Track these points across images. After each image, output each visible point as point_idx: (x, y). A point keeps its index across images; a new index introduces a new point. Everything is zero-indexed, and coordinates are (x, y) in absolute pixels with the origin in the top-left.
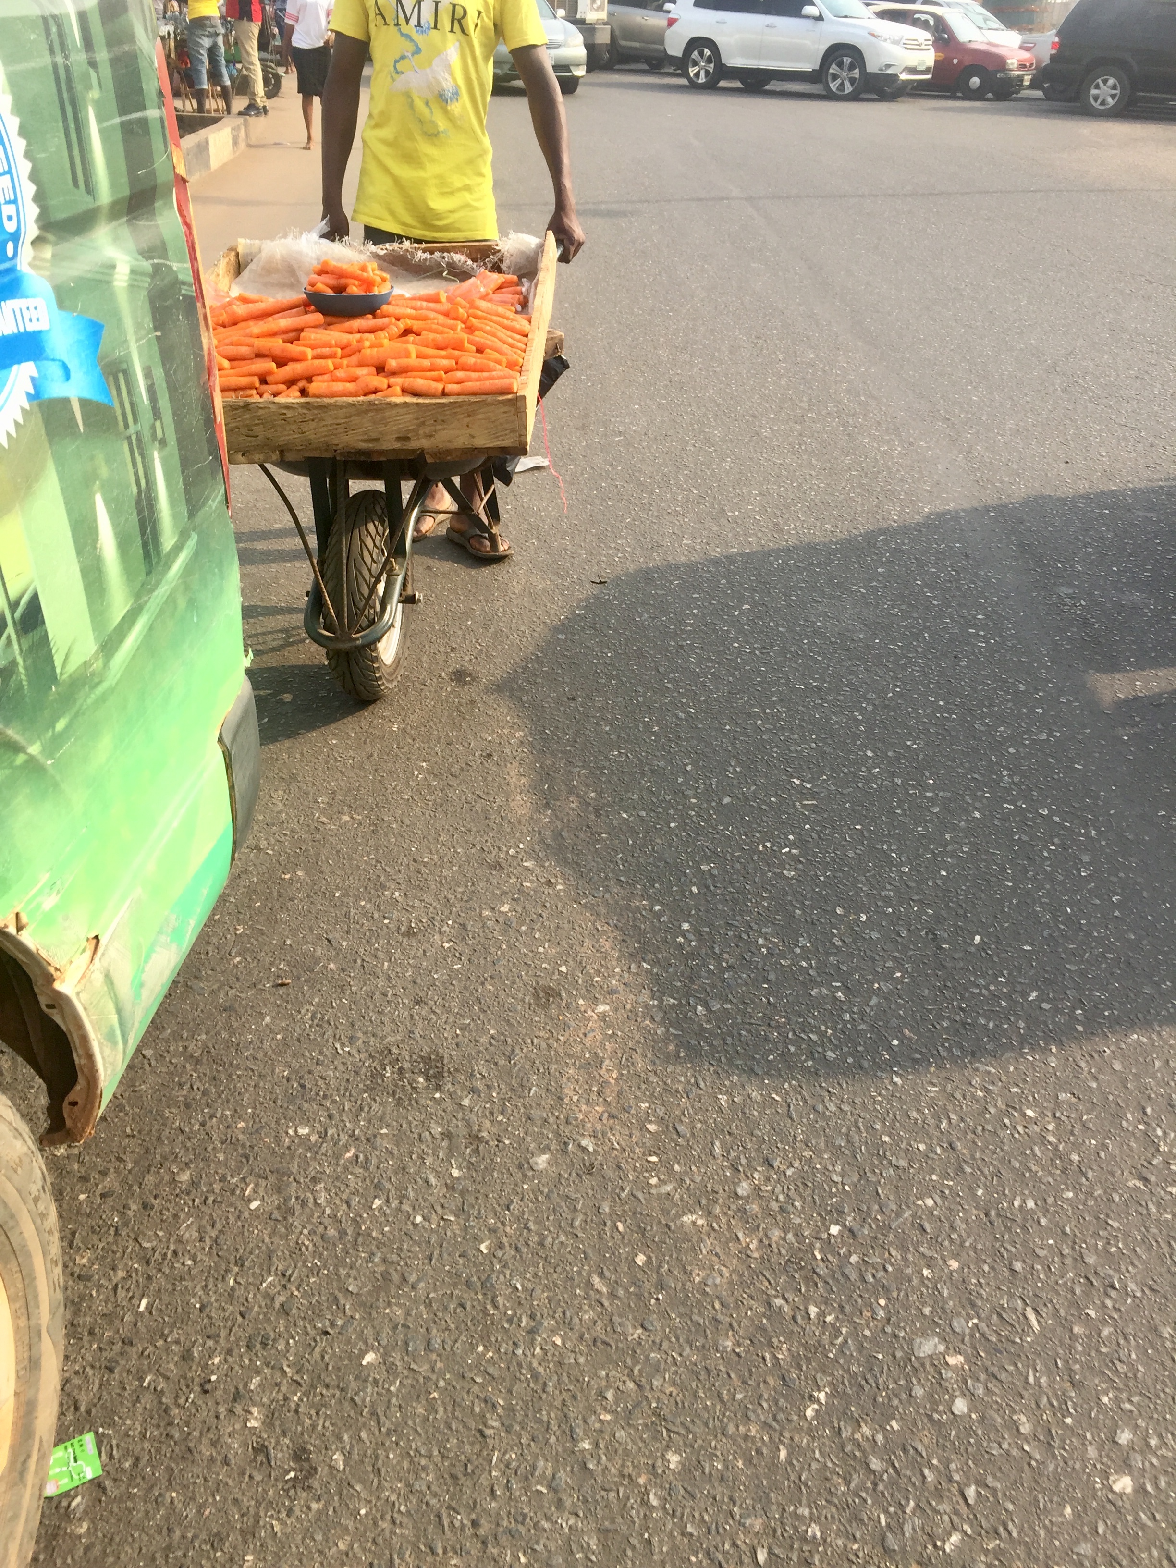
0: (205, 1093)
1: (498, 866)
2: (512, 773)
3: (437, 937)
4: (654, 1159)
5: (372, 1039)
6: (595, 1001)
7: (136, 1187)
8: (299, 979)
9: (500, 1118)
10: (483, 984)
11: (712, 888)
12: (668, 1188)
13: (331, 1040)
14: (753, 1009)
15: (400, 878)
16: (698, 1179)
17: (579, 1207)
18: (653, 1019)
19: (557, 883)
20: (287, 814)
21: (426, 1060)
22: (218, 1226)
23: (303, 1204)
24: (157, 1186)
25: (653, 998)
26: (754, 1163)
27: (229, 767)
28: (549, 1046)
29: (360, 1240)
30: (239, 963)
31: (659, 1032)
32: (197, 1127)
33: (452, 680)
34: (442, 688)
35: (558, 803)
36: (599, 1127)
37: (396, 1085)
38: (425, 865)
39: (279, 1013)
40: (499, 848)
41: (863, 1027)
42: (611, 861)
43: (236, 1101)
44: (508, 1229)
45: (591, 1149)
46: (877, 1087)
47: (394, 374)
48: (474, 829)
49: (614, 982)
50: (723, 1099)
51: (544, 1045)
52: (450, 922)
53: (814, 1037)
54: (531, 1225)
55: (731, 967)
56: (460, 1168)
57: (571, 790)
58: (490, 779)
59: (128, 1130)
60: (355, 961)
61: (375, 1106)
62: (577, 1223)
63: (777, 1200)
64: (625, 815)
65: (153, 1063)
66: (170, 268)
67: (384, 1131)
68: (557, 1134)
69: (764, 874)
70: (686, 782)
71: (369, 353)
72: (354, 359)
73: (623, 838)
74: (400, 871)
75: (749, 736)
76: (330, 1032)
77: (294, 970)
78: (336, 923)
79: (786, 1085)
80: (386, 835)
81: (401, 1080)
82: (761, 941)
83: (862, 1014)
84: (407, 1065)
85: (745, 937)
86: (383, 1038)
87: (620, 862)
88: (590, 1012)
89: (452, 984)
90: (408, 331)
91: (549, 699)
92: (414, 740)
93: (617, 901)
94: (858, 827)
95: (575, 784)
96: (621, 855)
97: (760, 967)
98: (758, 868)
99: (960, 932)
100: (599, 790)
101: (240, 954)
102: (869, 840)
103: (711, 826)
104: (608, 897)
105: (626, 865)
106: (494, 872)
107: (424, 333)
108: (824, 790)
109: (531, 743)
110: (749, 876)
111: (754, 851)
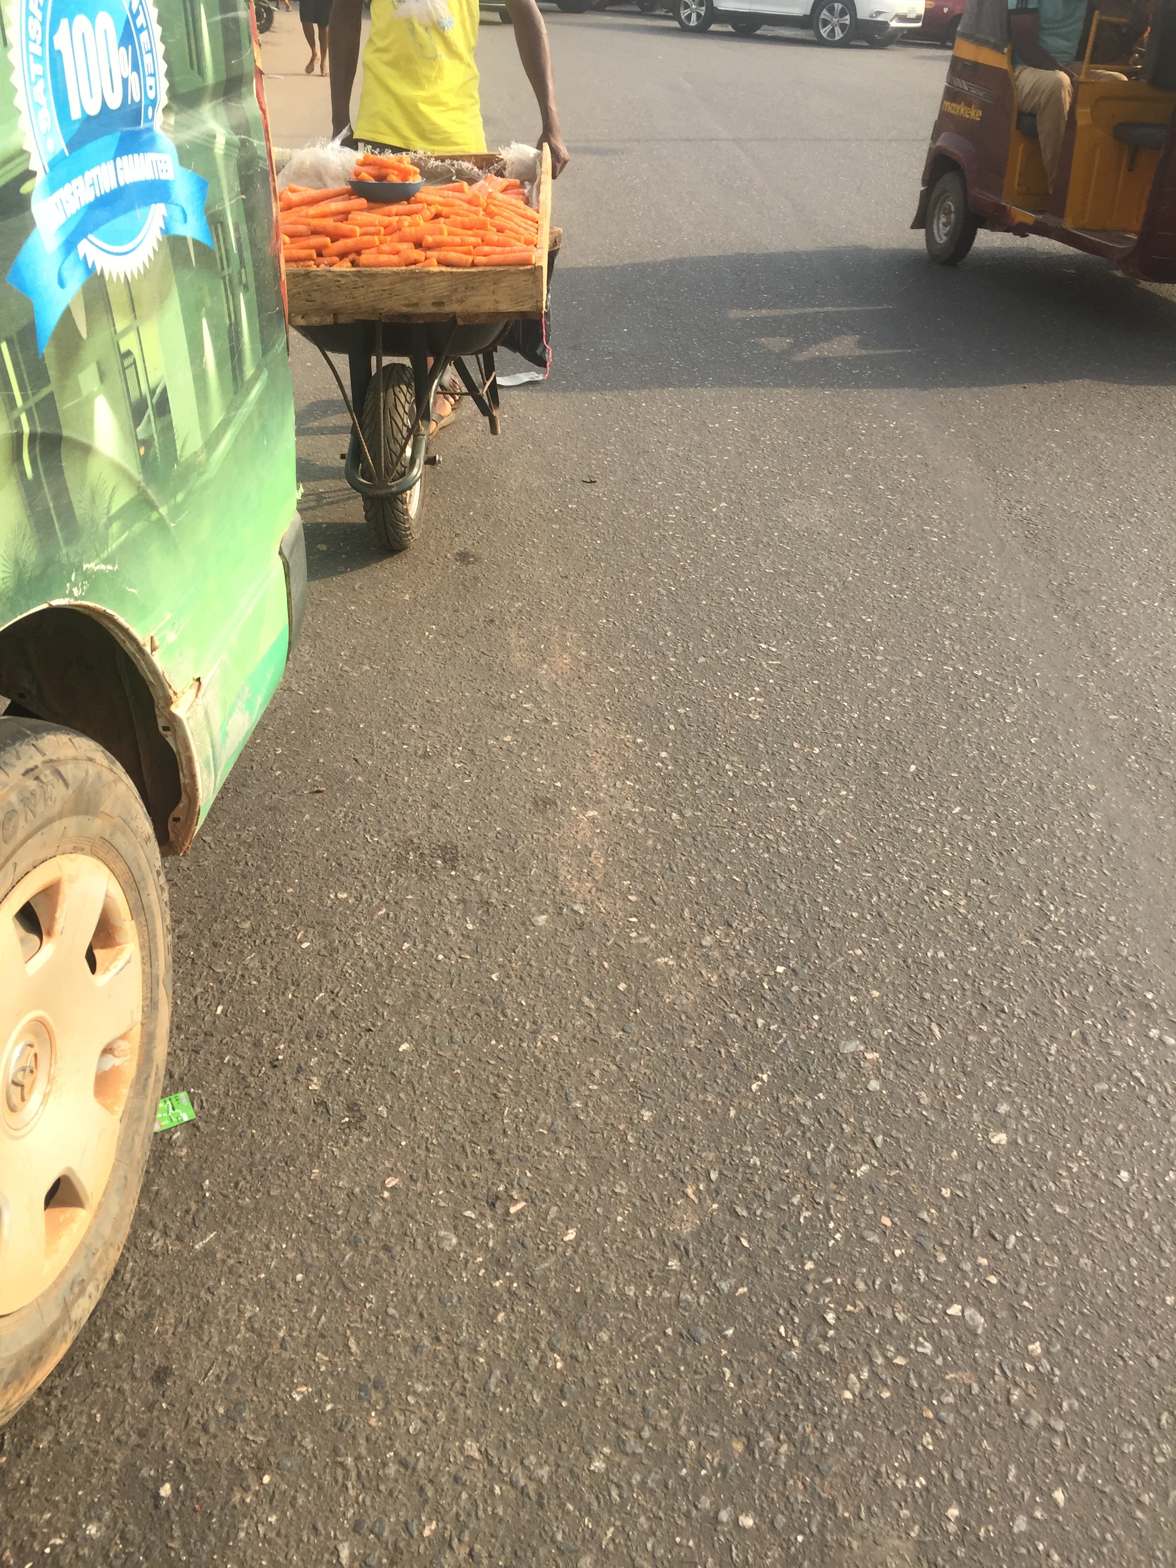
0: (257, 868)
1: (500, 707)
2: (512, 635)
3: (449, 759)
4: (634, 920)
5: (397, 832)
6: (586, 808)
7: (206, 932)
8: (332, 788)
9: (506, 890)
10: (489, 794)
11: (687, 726)
12: (646, 940)
13: (362, 833)
14: (719, 816)
15: (415, 714)
16: (670, 934)
17: (572, 951)
18: (634, 822)
19: (553, 720)
21: (444, 848)
22: (276, 959)
23: (346, 945)
24: (223, 931)
25: (634, 807)
26: (716, 924)
27: (287, 575)
28: (547, 840)
29: (393, 970)
30: (280, 775)
31: (640, 831)
32: (253, 891)
33: (457, 560)
34: (448, 567)
35: (553, 659)
36: (588, 897)
37: (418, 865)
38: (437, 705)
40: (501, 693)
41: (812, 830)
42: (600, 705)
43: (285, 874)
44: (514, 965)
45: (582, 912)
46: (821, 873)
47: (429, 248)
48: (480, 678)
49: (602, 795)
50: (693, 880)
51: (542, 839)
52: (460, 748)
53: (770, 837)
54: (533, 963)
55: (701, 786)
56: (473, 923)
57: (564, 649)
58: (493, 640)
59: (196, 892)
60: (380, 776)
61: (401, 880)
62: (571, 962)
63: (734, 949)
64: (612, 670)
65: (213, 846)
66: (251, 143)
67: (410, 897)
68: (554, 902)
69: (732, 717)
70: (666, 645)
71: (408, 231)
72: (395, 236)
73: (610, 687)
74: (415, 709)
75: (722, 609)
76: (361, 826)
77: (328, 781)
78: (362, 747)
79: (745, 871)
80: (402, 681)
81: (423, 861)
82: (728, 767)
83: (812, 821)
84: (426, 852)
85: (715, 763)
86: (406, 832)
87: (608, 706)
88: (581, 816)
89: (463, 794)
90: (438, 215)
91: (545, 577)
92: (424, 607)
93: (605, 735)
94: (816, 682)
95: (568, 644)
96: (608, 700)
97: (726, 786)
98: (727, 712)
100: (589, 649)
101: (280, 769)
102: (825, 692)
103: (688, 679)
104: (597, 731)
105: (612, 708)
106: (498, 712)
108: (787, 653)
109: (528, 612)
110: (719, 718)
111: (724, 698)
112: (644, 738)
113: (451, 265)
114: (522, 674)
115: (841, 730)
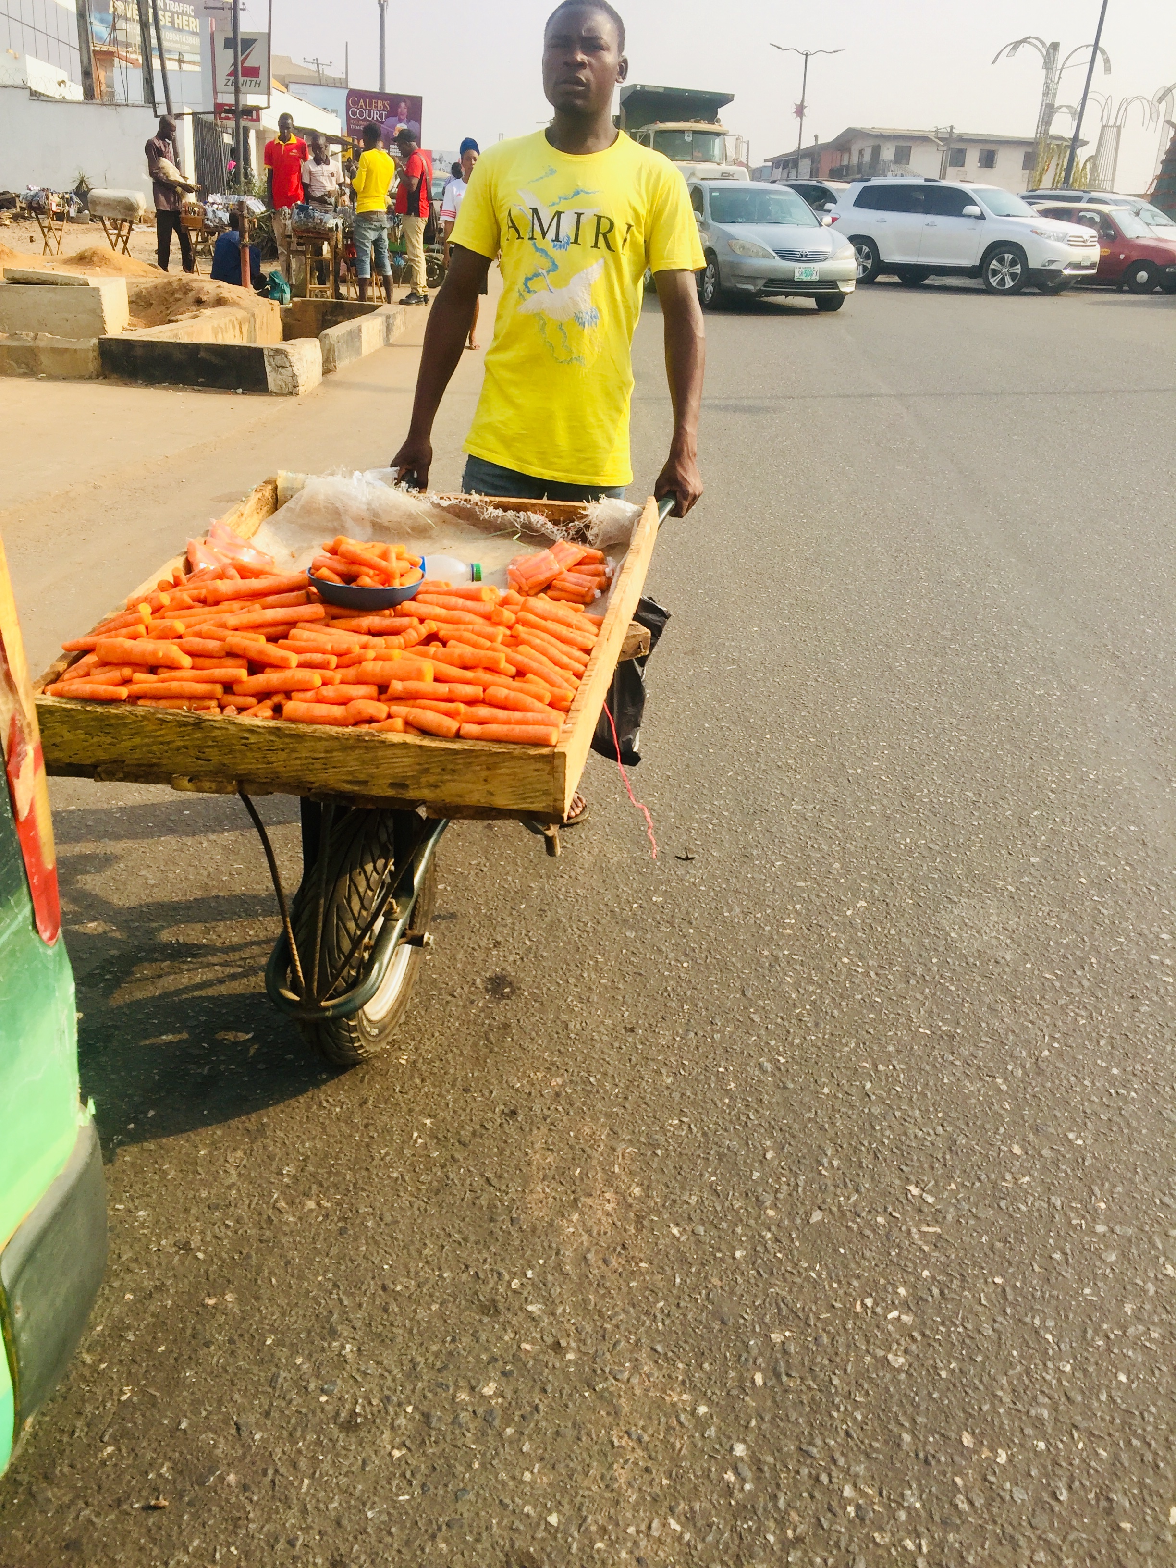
1: (491, 1309)
2: (538, 1146)
3: (386, 1436)
8: (181, 1497)
10: (433, 1537)
11: (784, 1378)
15: (358, 1317)
19: (568, 1348)
20: (238, 1191)
30: (110, 1456)
33: (487, 990)
35: (589, 1201)
38: (396, 1295)
48: (472, 1238)
52: (410, 1409)
57: (610, 1180)
58: (507, 1153)
60: (265, 1472)
69: (859, 1359)
70: (763, 1180)
71: (373, 665)
72: (351, 672)
75: (853, 1108)
77: (180, 1479)
78: (255, 1397)
82: (848, 1492)
85: (824, 1478)
87: (659, 1316)
90: (432, 638)
91: (602, 1029)
92: (423, 1080)
93: (647, 1390)
94: (998, 1280)
95: (617, 1170)
96: (661, 1304)
97: (843, 1545)
98: (851, 1345)
99: (1147, 1498)
100: (646, 1183)
101: (115, 1441)
102: (1014, 1305)
103: (792, 1261)
104: (635, 1381)
105: (667, 1322)
106: (486, 1320)
107: (452, 643)
108: (952, 1210)
109: (568, 1096)
110: (838, 1360)
111: (848, 1311)
112: (710, 1402)
113: (424, 732)
114: (538, 1232)
115: (1044, 1405)
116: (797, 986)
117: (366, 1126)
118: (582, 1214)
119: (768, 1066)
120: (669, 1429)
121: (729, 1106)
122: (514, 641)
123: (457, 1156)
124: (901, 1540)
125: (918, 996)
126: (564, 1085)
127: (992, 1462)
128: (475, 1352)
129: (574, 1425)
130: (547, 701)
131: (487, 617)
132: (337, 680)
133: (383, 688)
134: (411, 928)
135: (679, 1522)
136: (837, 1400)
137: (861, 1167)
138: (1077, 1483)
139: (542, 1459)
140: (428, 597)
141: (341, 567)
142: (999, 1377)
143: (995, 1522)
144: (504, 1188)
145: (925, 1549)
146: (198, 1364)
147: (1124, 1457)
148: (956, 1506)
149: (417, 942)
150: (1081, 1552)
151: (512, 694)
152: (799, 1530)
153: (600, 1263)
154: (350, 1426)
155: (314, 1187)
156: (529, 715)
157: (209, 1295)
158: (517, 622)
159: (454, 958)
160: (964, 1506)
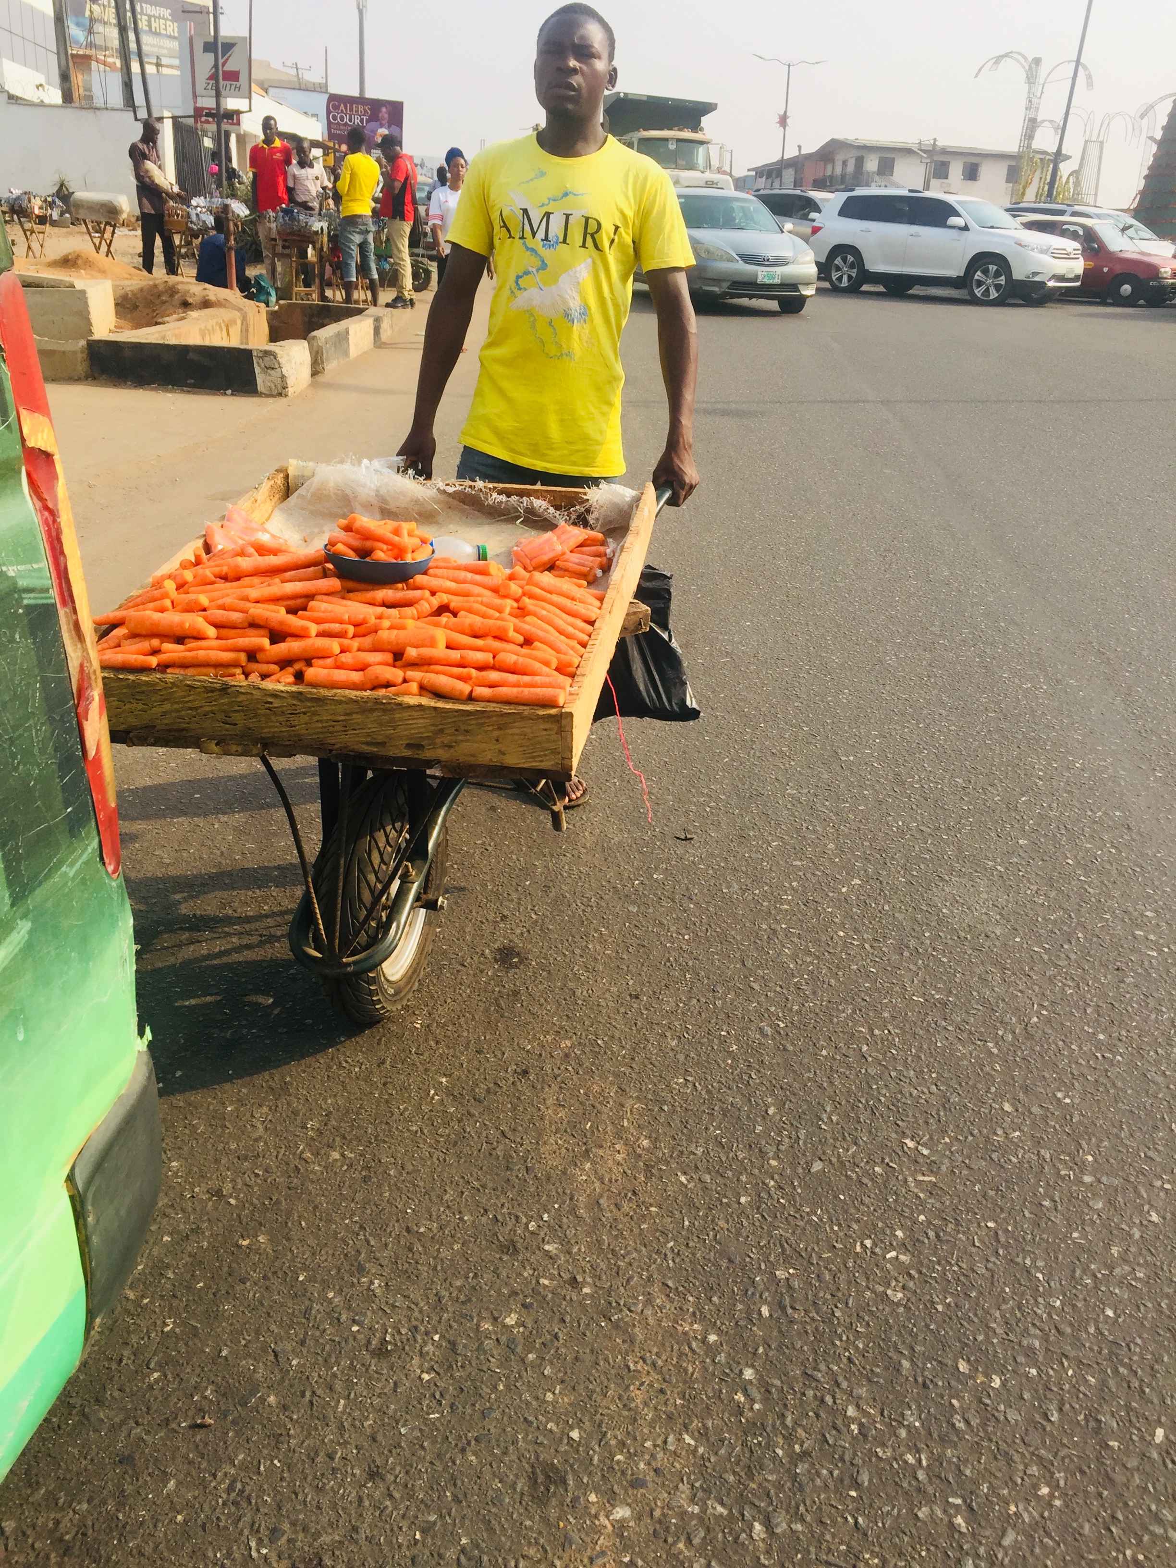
1: (510, 1248)
2: (549, 1102)
3: (416, 1361)
5: (301, 1536)
6: (612, 1498)
8: (226, 1416)
10: (463, 1450)
11: (790, 1311)
13: (246, 1532)
14: (833, 1536)
15: (385, 1256)
18: (689, 1541)
19: (584, 1283)
20: (266, 1143)
25: (692, 1500)
30: (157, 1381)
33: (496, 961)
34: (482, 971)
35: (600, 1152)
39: (189, 1474)
40: (517, 1217)
42: (658, 1252)
47: (413, 665)
48: (490, 1185)
49: (642, 1466)
52: (436, 1338)
55: (805, 1456)
57: (619, 1133)
58: (521, 1108)
60: (303, 1394)
64: (683, 1179)
69: (860, 1294)
71: (388, 634)
72: (367, 640)
73: (677, 1215)
74: (386, 1245)
76: (247, 1519)
77: (223, 1400)
78: (291, 1327)
80: (380, 1186)
82: (851, 1411)
85: (829, 1399)
86: (316, 1535)
87: (670, 1255)
88: (603, 1520)
89: (422, 1447)
90: (443, 609)
91: (607, 995)
92: (437, 1043)
93: (660, 1321)
94: (991, 1224)
95: (626, 1124)
96: (672, 1244)
97: (847, 1458)
98: (852, 1282)
99: (1134, 1419)
100: (654, 1135)
101: (160, 1367)
102: (1006, 1247)
103: (795, 1206)
104: (648, 1312)
105: (677, 1260)
106: (505, 1258)
107: (462, 613)
108: (946, 1161)
109: (577, 1057)
110: (840, 1294)
111: (849, 1252)
112: (720, 1332)
113: (438, 695)
114: (553, 1180)
115: (1036, 1337)
116: (794, 958)
117: (385, 1084)
118: (594, 1163)
119: (768, 1030)
120: (681, 1355)
121: (731, 1067)
122: (522, 612)
123: (472, 1111)
124: (901, 1455)
125: (911, 966)
126: (572, 1047)
127: (986, 1387)
128: (496, 1288)
129: (592, 1351)
130: (554, 666)
131: (495, 590)
132: (355, 648)
133: (398, 656)
134: (425, 893)
135: (692, 1437)
136: (839, 1331)
137: (859, 1122)
138: (1067, 1406)
139: (563, 1381)
140: (439, 572)
141: (356, 543)
142: (992, 1311)
143: (991, 1440)
144: (519, 1140)
145: (924, 1463)
146: (235, 1298)
147: (1112, 1383)
148: (953, 1425)
149: (431, 906)
150: (1072, 1466)
151: (521, 659)
152: (805, 1445)
153: (612, 1207)
154: (381, 1352)
155: (338, 1139)
156: (537, 678)
157: (242, 1237)
158: (524, 594)
159: (462, 930)
160: (961, 1425)
